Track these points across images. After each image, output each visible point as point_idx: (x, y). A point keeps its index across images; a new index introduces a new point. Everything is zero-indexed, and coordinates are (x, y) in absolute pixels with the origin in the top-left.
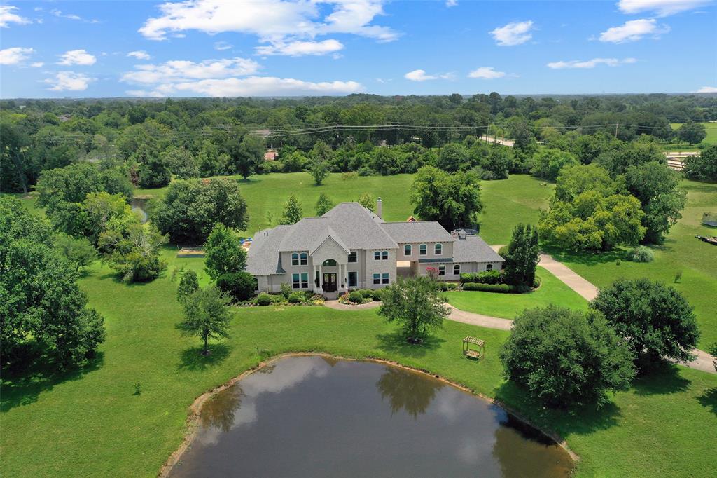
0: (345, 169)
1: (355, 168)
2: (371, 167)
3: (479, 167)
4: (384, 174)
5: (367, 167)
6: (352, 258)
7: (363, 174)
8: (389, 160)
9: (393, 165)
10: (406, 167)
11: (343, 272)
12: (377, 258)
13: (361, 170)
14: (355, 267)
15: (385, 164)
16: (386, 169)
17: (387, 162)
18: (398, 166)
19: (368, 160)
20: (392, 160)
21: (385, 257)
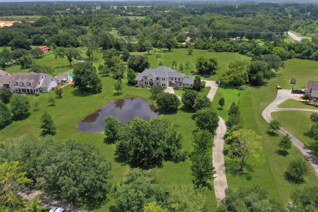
0: (205, 49)
1: (208, 49)
2: (213, 49)
3: (251, 52)
4: (217, 52)
5: (211, 49)
6: (157, 79)
7: (209, 51)
8: (219, 47)
9: (221, 49)
10: (226, 49)
12: (163, 80)
13: (209, 50)
14: (158, 81)
15: (217, 48)
16: (218, 50)
17: (218, 48)
18: (223, 49)
19: (212, 46)
20: (221, 47)
21: (165, 80)
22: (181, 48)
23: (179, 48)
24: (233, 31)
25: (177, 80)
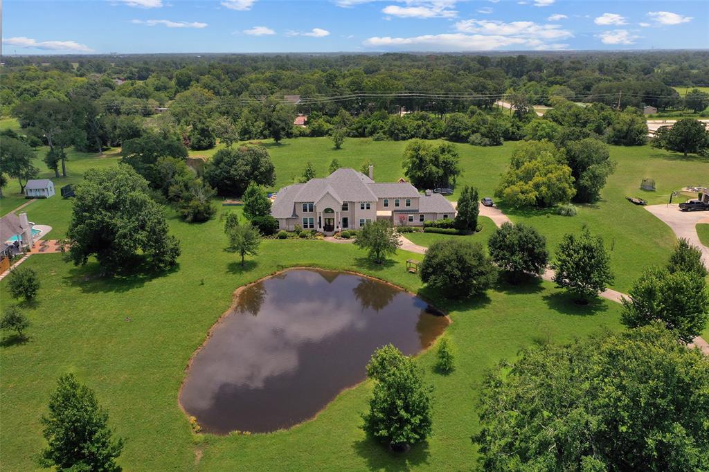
0: (362, 135)
1: (371, 134)
2: (385, 133)
3: (478, 135)
4: (397, 139)
5: (381, 134)
6: (345, 207)
7: (377, 140)
8: (400, 127)
9: (404, 132)
10: (416, 133)
11: (337, 218)
12: (363, 208)
13: (376, 136)
14: (347, 214)
15: (397, 131)
16: (397, 135)
17: (398, 129)
18: (408, 133)
19: (382, 128)
20: (403, 127)
21: (368, 208)
22: (300, 136)
23: (296, 137)
24: (405, 94)
25: (403, 206)
